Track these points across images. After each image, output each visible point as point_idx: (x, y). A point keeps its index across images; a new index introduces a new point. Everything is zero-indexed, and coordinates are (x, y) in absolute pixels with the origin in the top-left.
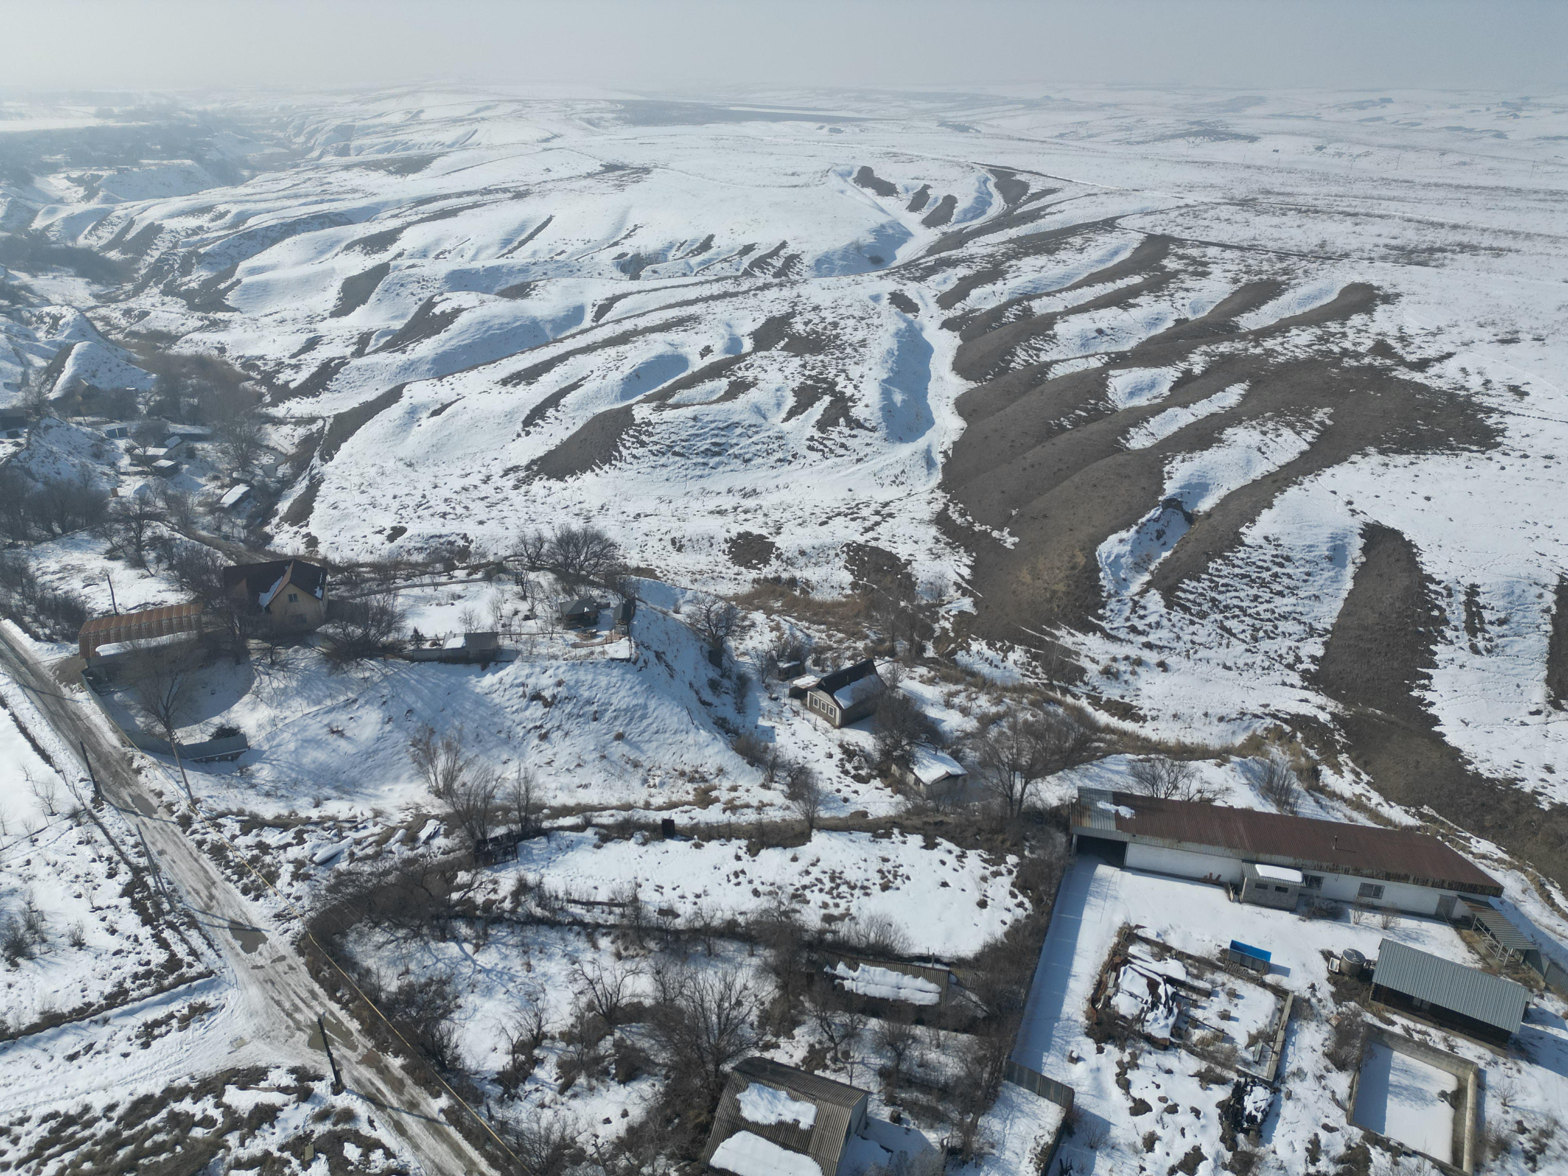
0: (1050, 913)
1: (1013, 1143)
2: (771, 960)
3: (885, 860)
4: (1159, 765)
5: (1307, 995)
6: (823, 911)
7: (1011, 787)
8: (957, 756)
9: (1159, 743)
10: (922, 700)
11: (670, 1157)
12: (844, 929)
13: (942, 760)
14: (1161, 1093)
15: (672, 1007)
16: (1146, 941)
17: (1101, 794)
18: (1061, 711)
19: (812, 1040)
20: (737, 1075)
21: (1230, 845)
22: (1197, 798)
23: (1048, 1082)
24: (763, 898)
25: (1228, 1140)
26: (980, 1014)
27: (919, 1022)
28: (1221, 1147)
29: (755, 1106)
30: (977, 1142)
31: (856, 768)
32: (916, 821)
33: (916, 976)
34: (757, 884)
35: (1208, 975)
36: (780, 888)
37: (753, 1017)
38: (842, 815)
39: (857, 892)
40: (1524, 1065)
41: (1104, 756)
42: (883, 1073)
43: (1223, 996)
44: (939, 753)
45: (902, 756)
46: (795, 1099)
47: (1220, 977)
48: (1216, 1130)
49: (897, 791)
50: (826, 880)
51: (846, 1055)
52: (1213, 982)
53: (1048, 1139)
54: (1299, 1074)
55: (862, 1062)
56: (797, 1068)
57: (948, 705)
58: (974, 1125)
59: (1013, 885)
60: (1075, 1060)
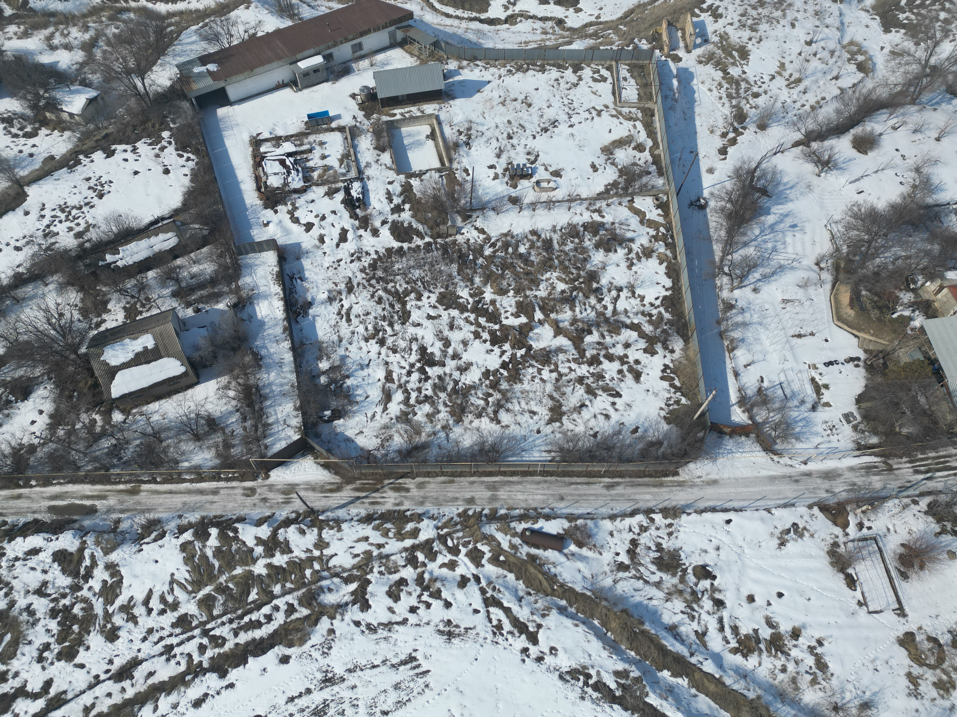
0: (208, 155)
1: (261, 282)
2: (61, 280)
3: (88, 179)
4: (214, 25)
5: (354, 123)
6: (72, 233)
7: (135, 87)
8: (86, 84)
9: (206, 9)
10: (32, 53)
11: (87, 411)
12: (93, 235)
13: (77, 92)
14: (314, 214)
15: (20, 343)
16: (267, 140)
17: (191, 63)
18: (132, 15)
19: (122, 305)
20: (92, 350)
21: (279, 58)
22: (246, 37)
23: (260, 243)
24: (25, 249)
25: (354, 216)
26: (205, 232)
27: (176, 257)
28: (352, 221)
29: (116, 356)
30: (244, 294)
31: (21, 129)
32: (90, 143)
33: (157, 235)
34: (13, 243)
35: (306, 141)
36: (31, 236)
37: (77, 315)
38: (37, 167)
39: (85, 209)
40: (451, 102)
41: (179, 35)
42: (174, 295)
43: (318, 148)
44: (72, 88)
45: (48, 104)
46: (136, 338)
47: (311, 138)
48: (346, 214)
49: (63, 130)
50: (59, 214)
51: (148, 299)
52: (310, 143)
53: (276, 269)
54: (368, 165)
55: (160, 297)
56: (125, 324)
57: (53, 48)
58: (238, 287)
59: (177, 149)
60: (267, 225)
